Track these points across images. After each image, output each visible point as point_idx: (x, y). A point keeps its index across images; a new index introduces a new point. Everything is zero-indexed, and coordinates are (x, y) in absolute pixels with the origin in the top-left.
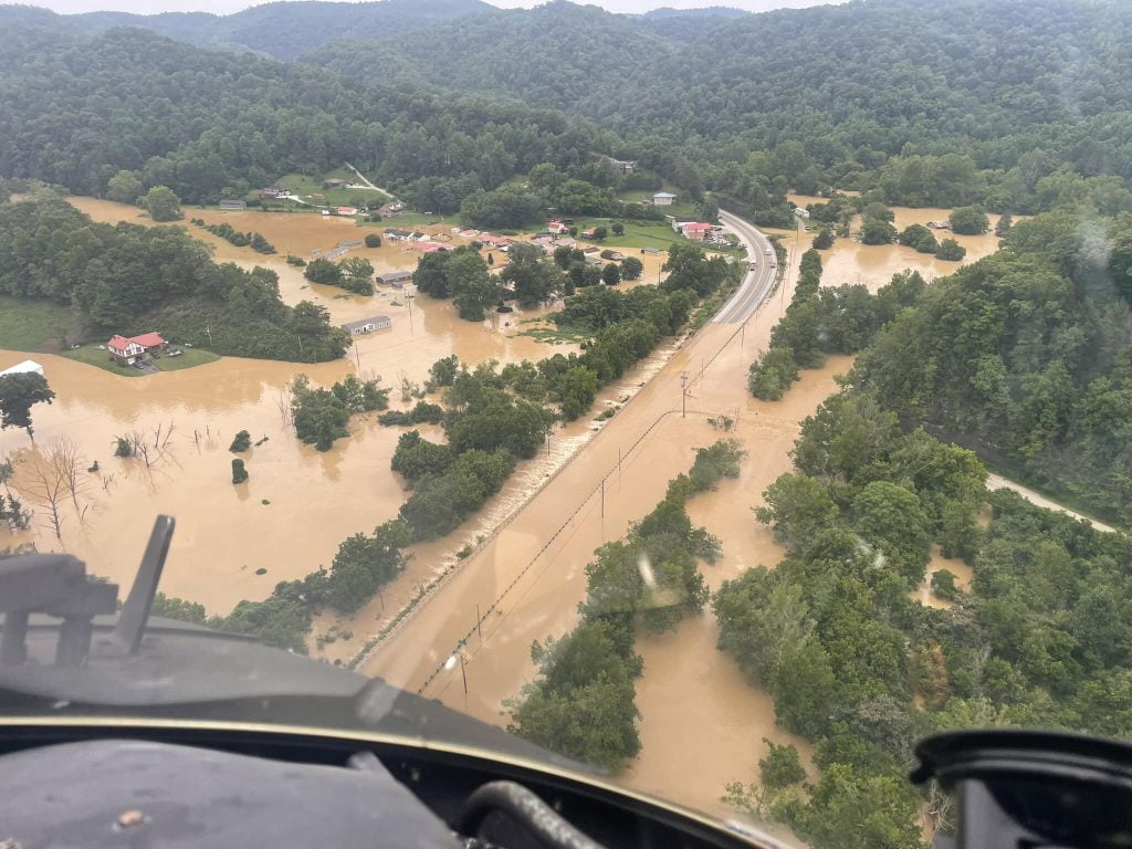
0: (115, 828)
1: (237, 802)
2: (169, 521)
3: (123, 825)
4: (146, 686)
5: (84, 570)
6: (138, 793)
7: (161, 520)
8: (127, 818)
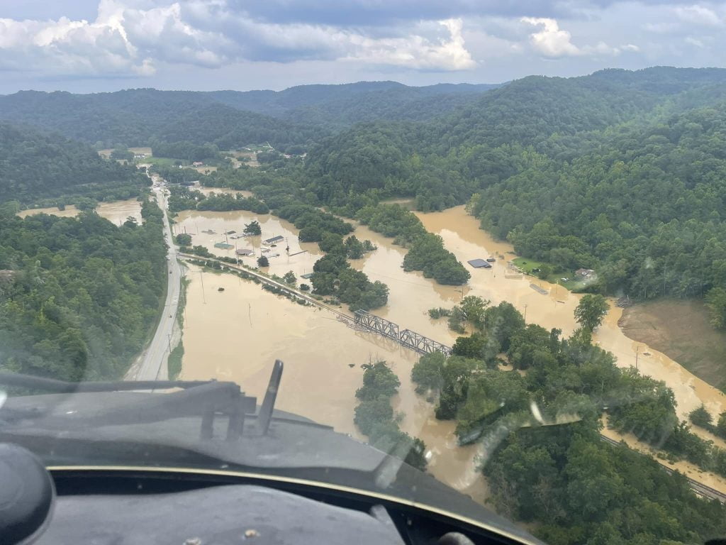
0: (243, 538)
1: (300, 530)
2: (280, 364)
3: (247, 537)
4: (268, 459)
5: (239, 390)
6: (257, 519)
7: (277, 362)
8: (248, 533)
